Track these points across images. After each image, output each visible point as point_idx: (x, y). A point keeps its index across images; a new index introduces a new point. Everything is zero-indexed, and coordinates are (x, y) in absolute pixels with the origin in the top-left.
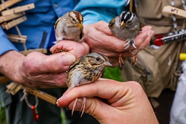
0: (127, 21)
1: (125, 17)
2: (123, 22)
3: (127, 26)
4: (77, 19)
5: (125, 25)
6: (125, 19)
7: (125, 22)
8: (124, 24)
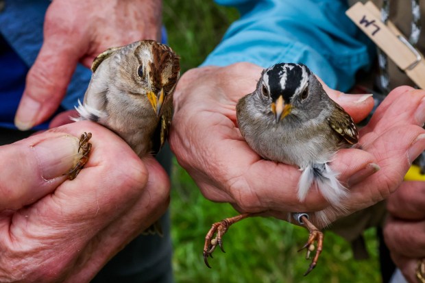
0: (294, 95)
1: (283, 82)
2: (280, 101)
3: (295, 112)
4: (150, 73)
5: (288, 110)
6: (283, 87)
7: (287, 101)
8: (286, 106)
